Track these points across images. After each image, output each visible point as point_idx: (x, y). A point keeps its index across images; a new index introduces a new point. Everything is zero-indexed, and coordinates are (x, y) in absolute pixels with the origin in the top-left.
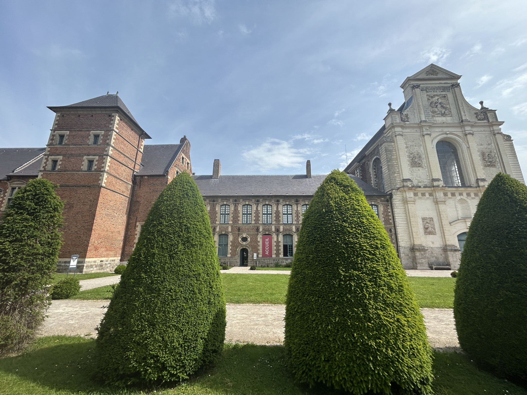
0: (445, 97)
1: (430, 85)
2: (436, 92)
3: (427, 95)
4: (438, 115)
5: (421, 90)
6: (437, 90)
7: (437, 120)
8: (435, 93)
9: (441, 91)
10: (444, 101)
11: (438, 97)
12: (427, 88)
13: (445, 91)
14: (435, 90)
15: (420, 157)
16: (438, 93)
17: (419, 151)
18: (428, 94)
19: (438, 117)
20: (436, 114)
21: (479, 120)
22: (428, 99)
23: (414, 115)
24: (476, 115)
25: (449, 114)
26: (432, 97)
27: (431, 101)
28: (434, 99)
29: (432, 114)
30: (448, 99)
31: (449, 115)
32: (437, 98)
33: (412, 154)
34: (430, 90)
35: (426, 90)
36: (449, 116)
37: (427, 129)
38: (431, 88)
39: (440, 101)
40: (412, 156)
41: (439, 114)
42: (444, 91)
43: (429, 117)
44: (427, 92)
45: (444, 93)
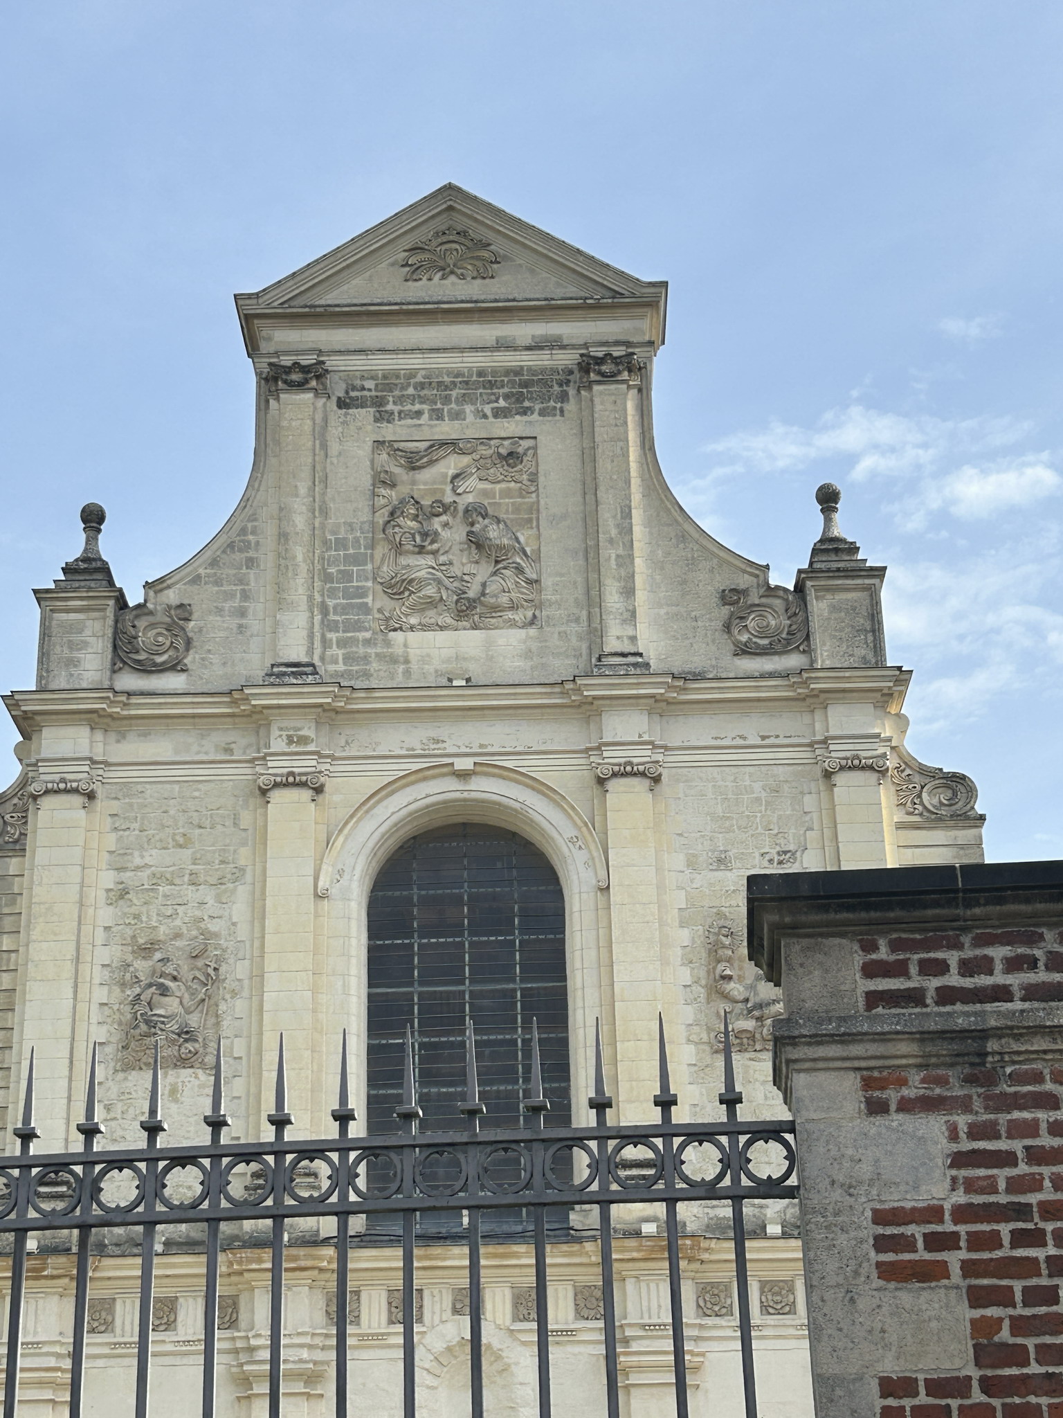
0: (512, 458)
1: (415, 362)
2: (457, 416)
3: (379, 444)
4: (431, 616)
5: (341, 404)
6: (463, 399)
7: (413, 653)
8: (446, 429)
9: (497, 413)
10: (507, 493)
11: (466, 460)
12: (388, 382)
13: (525, 412)
14: (447, 400)
15: (210, 979)
16: (469, 426)
17: (213, 926)
18: (389, 432)
19: (424, 627)
20: (415, 609)
21: (744, 650)
22: (383, 480)
23: (242, 613)
24: (726, 610)
25: (513, 607)
26: (413, 462)
27: (404, 490)
28: (426, 475)
29: (387, 603)
30: (534, 478)
31: (518, 616)
32: (451, 464)
33: (146, 950)
34: (413, 399)
35: (379, 402)
36: (513, 624)
37: (304, 740)
38: (421, 386)
39: (472, 490)
40: (142, 967)
41: (432, 603)
42: (518, 405)
43: (358, 627)
44: (383, 417)
45: (512, 426)
